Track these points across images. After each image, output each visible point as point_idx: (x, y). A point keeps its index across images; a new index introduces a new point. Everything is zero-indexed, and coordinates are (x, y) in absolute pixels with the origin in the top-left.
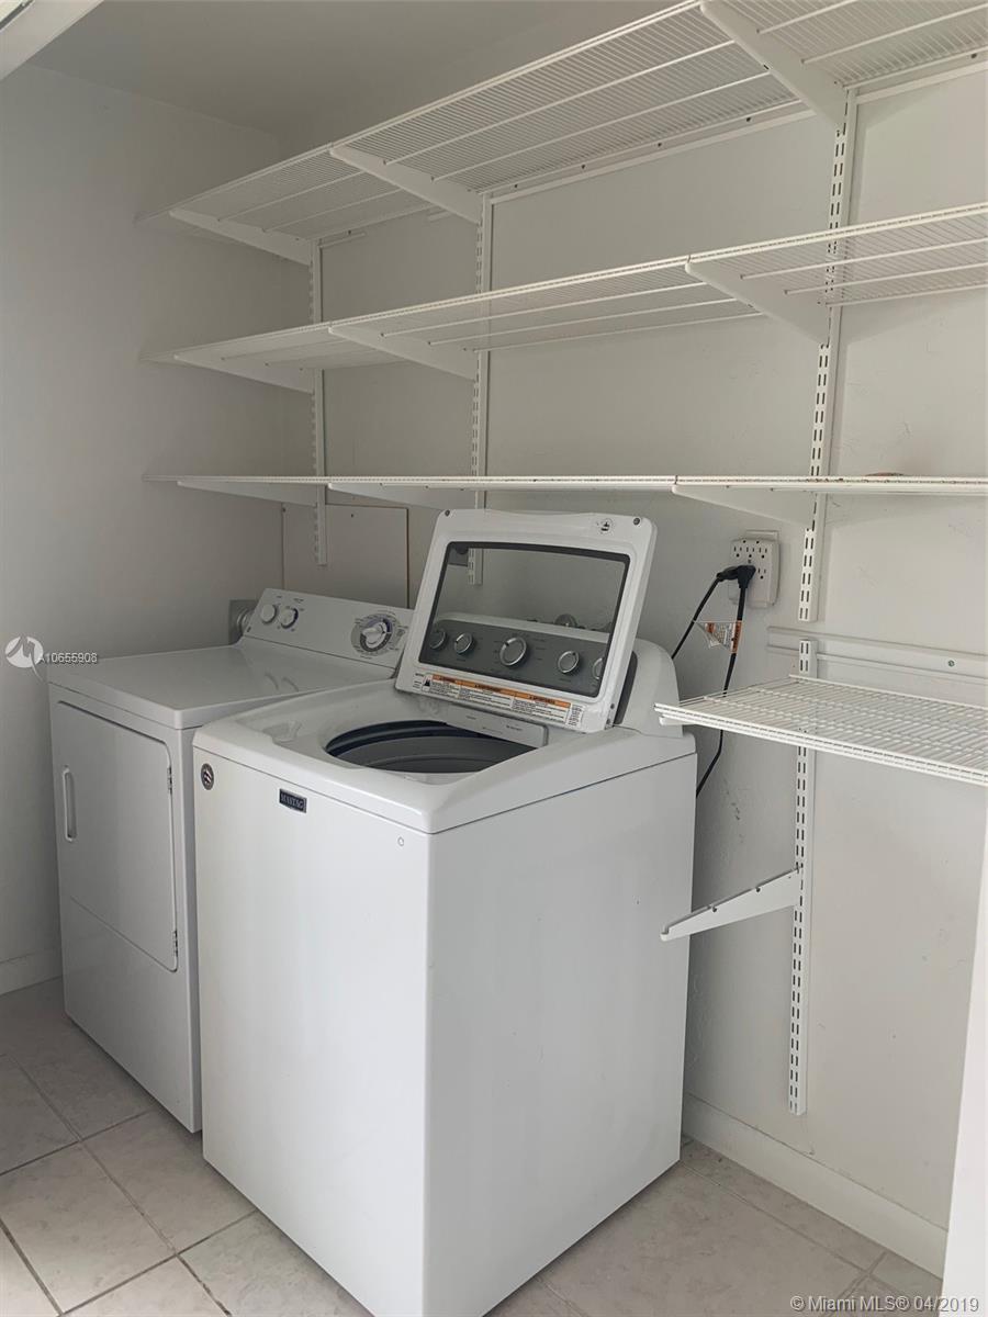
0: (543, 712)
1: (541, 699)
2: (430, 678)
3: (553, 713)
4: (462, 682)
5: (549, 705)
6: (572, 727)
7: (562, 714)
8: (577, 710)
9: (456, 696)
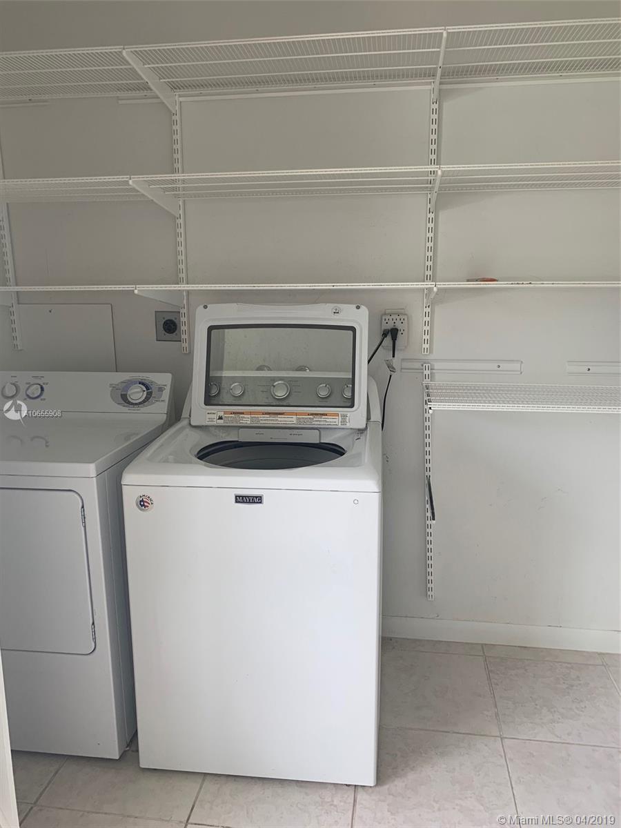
0: (320, 421)
1: (316, 414)
2: (221, 414)
3: (328, 420)
4: (251, 413)
5: (324, 417)
6: (343, 427)
7: (334, 420)
8: (344, 416)
9: (249, 422)
